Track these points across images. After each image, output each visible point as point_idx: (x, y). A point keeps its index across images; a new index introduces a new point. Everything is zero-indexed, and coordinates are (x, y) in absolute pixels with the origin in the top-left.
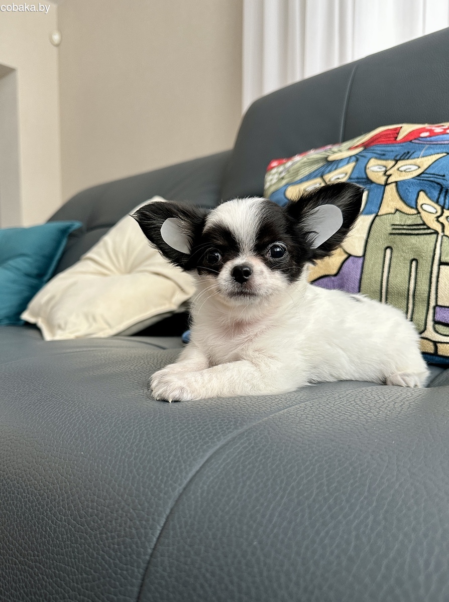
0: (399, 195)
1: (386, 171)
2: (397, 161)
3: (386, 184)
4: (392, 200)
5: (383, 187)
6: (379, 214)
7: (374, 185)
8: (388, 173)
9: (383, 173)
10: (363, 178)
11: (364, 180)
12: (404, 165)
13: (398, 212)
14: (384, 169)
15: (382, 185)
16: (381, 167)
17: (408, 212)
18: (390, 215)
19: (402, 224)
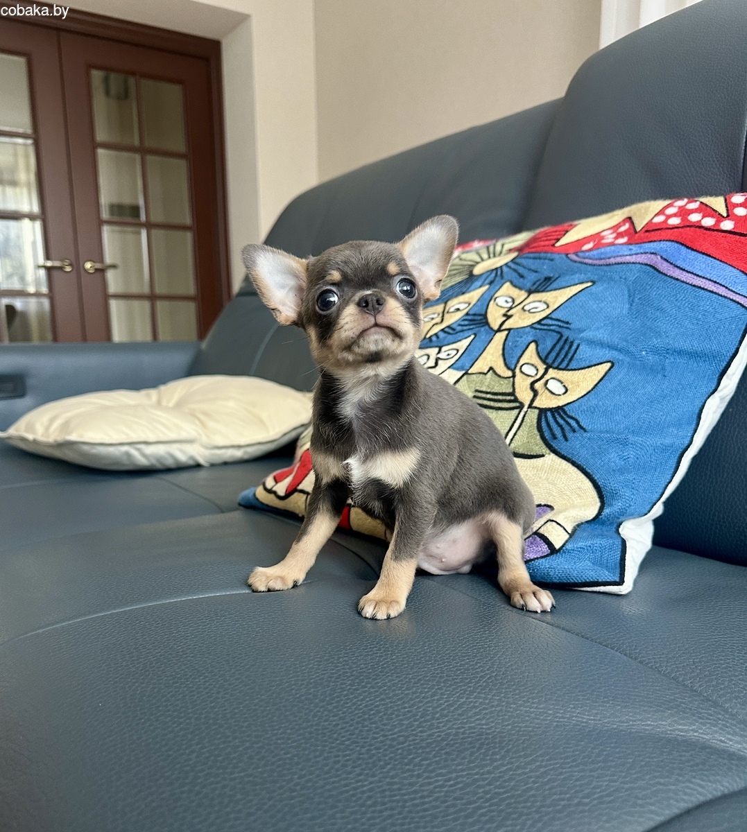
0: (504, 349)
1: (511, 308)
2: (530, 292)
3: (499, 330)
4: (492, 354)
5: (494, 333)
6: (470, 372)
7: (487, 327)
8: (509, 313)
9: (506, 309)
10: (480, 315)
11: (479, 318)
12: (534, 302)
13: (491, 371)
14: (509, 305)
15: (494, 331)
16: (510, 300)
17: (502, 374)
18: (481, 375)
19: (489, 390)
